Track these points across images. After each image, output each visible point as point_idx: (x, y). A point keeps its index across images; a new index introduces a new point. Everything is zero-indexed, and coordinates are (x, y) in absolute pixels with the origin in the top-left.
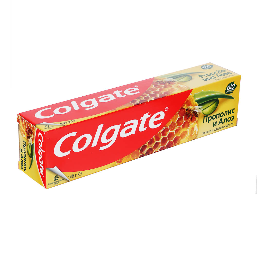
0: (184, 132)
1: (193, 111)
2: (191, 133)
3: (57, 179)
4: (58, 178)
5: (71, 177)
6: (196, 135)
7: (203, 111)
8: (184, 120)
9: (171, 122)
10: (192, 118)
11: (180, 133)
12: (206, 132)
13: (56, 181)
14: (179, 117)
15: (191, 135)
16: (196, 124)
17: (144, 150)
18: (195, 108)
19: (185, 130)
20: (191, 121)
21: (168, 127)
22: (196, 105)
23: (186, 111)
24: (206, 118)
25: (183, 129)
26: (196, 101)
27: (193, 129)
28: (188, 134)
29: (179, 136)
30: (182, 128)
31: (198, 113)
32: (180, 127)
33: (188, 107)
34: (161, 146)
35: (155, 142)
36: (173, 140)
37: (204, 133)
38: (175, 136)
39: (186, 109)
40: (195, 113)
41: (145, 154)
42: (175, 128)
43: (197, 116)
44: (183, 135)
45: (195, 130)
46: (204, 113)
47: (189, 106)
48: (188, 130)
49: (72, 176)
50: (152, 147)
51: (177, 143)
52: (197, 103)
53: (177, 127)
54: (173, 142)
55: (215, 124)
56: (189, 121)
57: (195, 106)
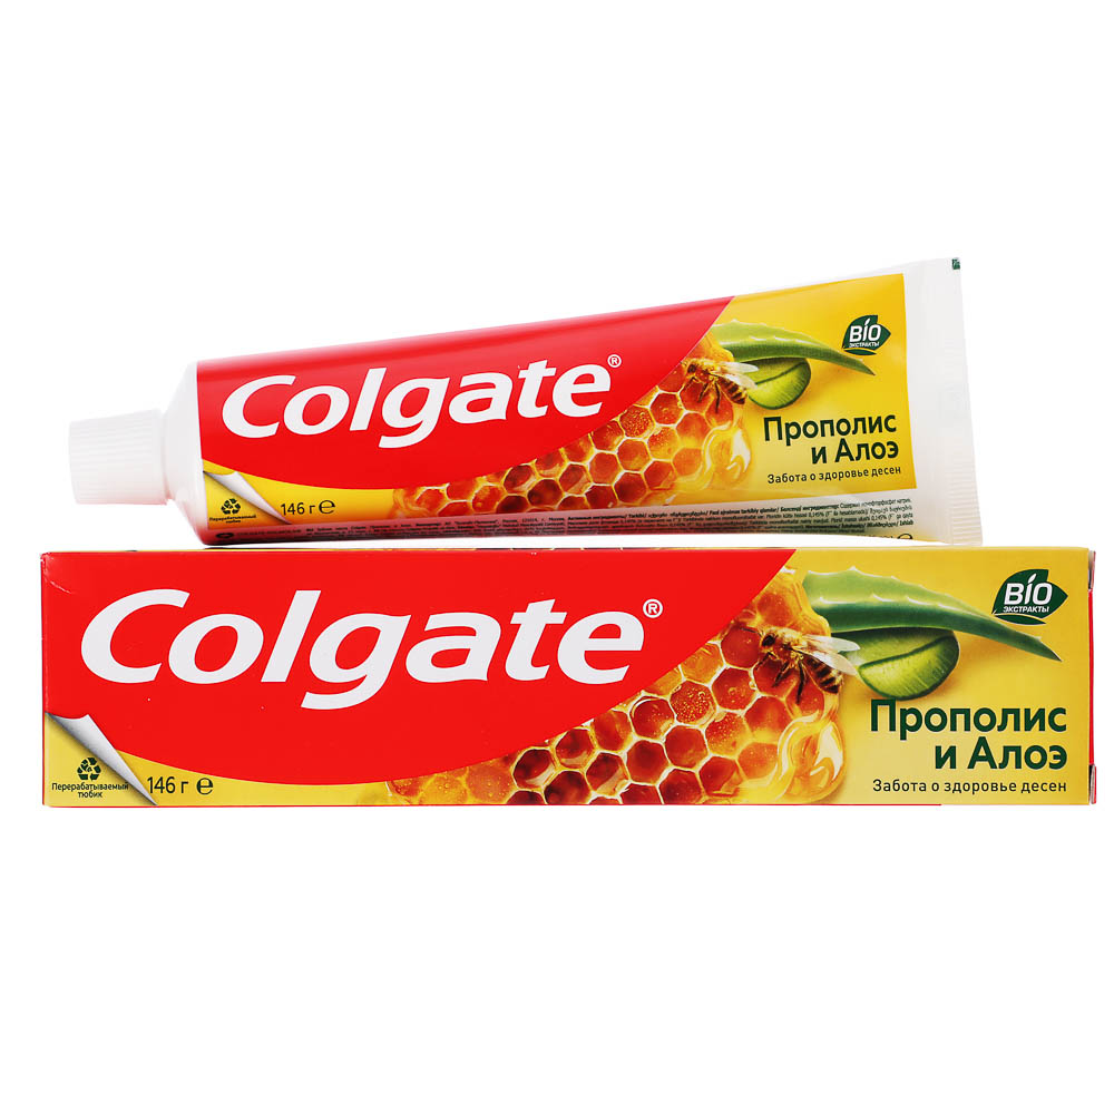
0: (758, 746)
1: (805, 655)
2: (802, 761)
3: (94, 777)
4: (98, 770)
5: (162, 788)
6: (830, 782)
7: (867, 672)
8: (756, 688)
9: (684, 679)
10: (800, 688)
11: (734, 744)
12: (895, 785)
13: (89, 781)
14: (727, 666)
15: (803, 775)
16: (830, 726)
17: (538, 774)
18: (815, 643)
19: (763, 736)
20: (798, 703)
21: (667, 698)
22: (823, 634)
23: (764, 644)
24: (883, 712)
25: (752, 731)
26: (820, 611)
27: (810, 745)
28: (786, 764)
29: (734, 757)
30: (745, 723)
31: (833, 673)
32: (735, 715)
33: (774, 628)
34: (630, 781)
35: (598, 751)
36: (696, 770)
37: (879, 785)
38: (710, 755)
39: (764, 635)
40: (820, 669)
41: (541, 791)
42: (704, 713)
43: (834, 690)
44: (757, 761)
45: (822, 753)
46: (872, 681)
47: (781, 625)
48: (787, 743)
49: (164, 785)
50: (583, 771)
51: (722, 792)
52: (824, 623)
53: (719, 712)
54: (698, 777)
55: (945, 757)
56: (783, 699)
57: (817, 634)
